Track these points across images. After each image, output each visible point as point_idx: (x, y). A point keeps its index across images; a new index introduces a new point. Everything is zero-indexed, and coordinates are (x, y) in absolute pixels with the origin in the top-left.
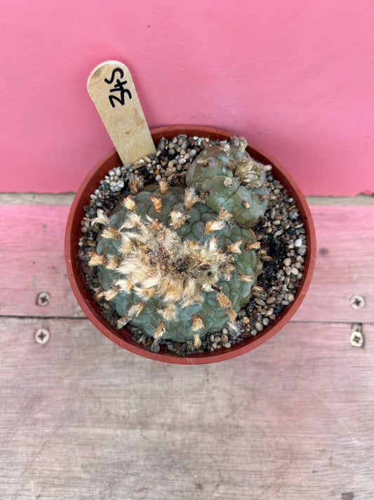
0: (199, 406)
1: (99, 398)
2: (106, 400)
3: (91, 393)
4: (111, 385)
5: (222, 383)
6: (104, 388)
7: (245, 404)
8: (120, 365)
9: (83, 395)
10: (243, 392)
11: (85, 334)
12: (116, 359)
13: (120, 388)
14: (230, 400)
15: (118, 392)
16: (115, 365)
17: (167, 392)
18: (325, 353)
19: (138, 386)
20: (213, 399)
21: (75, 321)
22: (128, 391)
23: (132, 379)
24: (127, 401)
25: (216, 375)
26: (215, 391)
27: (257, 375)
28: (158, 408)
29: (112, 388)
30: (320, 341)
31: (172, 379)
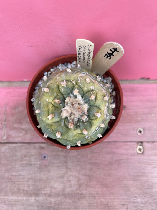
0: (63, 184)
1: (15, 182)
2: (18, 183)
3: (10, 179)
4: (20, 175)
5: (74, 173)
6: (17, 177)
7: (86, 183)
8: (25, 165)
9: (7, 181)
10: (84, 177)
11: (7, 151)
12: (22, 162)
13: (25, 177)
14: (78, 181)
15: (24, 179)
16: (22, 166)
17: (47, 178)
18: (124, 157)
19: (33, 175)
20: (70, 181)
21: (2, 144)
22: (29, 178)
23: (30, 172)
24: (28, 183)
25: (72, 169)
26: (71, 177)
27: (91, 169)
28: (43, 186)
29: (21, 177)
30: (122, 151)
31: (50, 172)
